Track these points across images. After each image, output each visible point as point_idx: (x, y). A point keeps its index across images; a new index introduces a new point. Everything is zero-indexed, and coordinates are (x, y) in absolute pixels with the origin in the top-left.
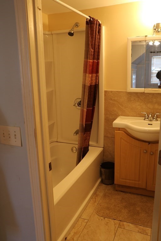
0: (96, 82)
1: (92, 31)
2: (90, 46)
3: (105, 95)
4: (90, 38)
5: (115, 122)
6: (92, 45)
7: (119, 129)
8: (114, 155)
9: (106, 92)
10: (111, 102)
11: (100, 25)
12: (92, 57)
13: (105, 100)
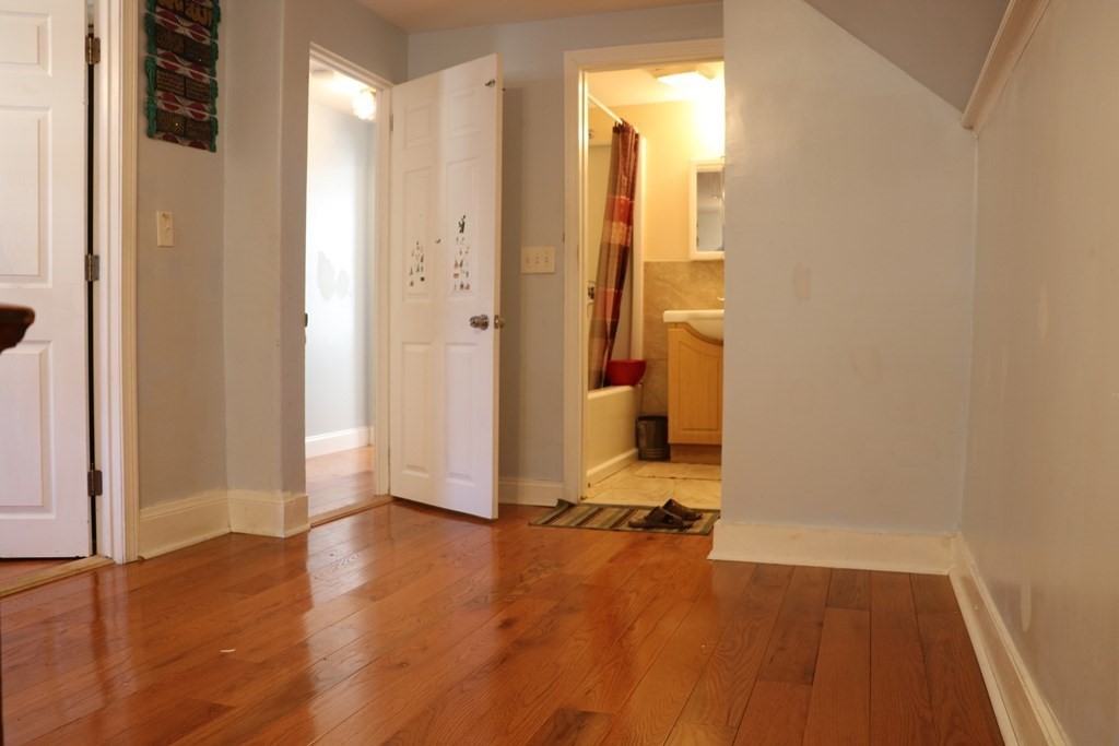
0: (627, 242)
1: (625, 143)
2: (621, 170)
3: (645, 271)
4: (621, 156)
5: (666, 312)
6: (624, 169)
7: (676, 325)
8: (667, 400)
9: (646, 264)
10: (659, 284)
11: (637, 136)
12: (624, 190)
13: (646, 280)
